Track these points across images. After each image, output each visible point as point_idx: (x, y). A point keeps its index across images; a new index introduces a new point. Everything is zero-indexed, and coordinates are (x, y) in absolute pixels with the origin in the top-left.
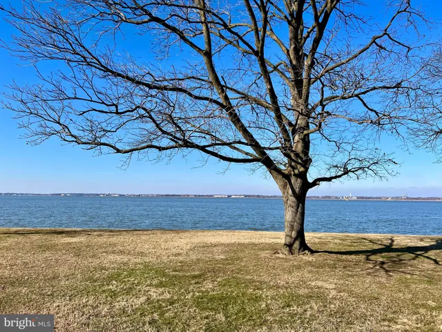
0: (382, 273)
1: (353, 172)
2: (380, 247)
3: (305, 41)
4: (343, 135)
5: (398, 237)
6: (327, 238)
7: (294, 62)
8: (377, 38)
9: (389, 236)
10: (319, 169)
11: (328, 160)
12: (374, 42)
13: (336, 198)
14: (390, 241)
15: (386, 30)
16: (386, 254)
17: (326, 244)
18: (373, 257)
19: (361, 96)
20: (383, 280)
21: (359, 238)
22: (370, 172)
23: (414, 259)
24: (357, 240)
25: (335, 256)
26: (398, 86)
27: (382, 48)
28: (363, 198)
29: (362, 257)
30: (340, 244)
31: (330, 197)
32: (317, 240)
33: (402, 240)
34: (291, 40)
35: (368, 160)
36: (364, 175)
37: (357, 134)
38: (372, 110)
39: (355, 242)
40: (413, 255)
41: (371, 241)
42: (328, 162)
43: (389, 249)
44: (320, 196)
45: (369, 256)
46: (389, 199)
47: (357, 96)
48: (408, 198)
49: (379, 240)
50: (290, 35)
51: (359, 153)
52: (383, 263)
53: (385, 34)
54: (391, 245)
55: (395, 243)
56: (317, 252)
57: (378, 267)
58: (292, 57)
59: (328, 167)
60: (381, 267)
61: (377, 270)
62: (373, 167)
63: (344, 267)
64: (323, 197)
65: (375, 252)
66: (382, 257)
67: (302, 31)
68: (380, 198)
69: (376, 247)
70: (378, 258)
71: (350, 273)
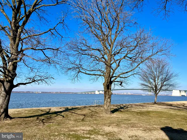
0: (42, 124)
1: (37, 81)
2: (45, 113)
3: (20, 21)
4: (35, 65)
5: (53, 108)
6: (22, 111)
7: (13, 28)
8: (51, 29)
9: (49, 108)
10: (22, 79)
11: (27, 75)
12: (50, 30)
13: (33, 92)
14: (49, 110)
15: (55, 28)
16: (46, 115)
17: (20, 114)
18: (40, 118)
19: (43, 50)
20: (41, 127)
21: (37, 110)
22: (44, 82)
23: (56, 116)
24: (36, 110)
25: (23, 119)
26: (58, 49)
27: (53, 34)
28: (44, 92)
29: (36, 118)
30: (27, 113)
31: (29, 92)
32: (16, 112)
33: (54, 109)
34: (13, 18)
35: (43, 77)
36: (41, 83)
37: (40, 66)
38: (47, 57)
39: (34, 112)
40: (56, 115)
41: (41, 111)
42: (27, 76)
43: (48, 113)
44: (25, 91)
45: (39, 117)
46: (54, 93)
47: (41, 50)
48: (60, 92)
49: (45, 110)
50: (13, 15)
51: (40, 73)
52: (43, 119)
53: (54, 29)
54: (49, 111)
55: (51, 110)
56: (14, 118)
57: (41, 122)
58: (13, 26)
59: (26, 78)
60: (42, 122)
61: (40, 123)
62: (45, 80)
63: (26, 124)
64: (26, 92)
65: (41, 115)
66: (44, 117)
67: (20, 16)
68: (51, 92)
69: (43, 113)
70: (42, 118)
71: (27, 126)
